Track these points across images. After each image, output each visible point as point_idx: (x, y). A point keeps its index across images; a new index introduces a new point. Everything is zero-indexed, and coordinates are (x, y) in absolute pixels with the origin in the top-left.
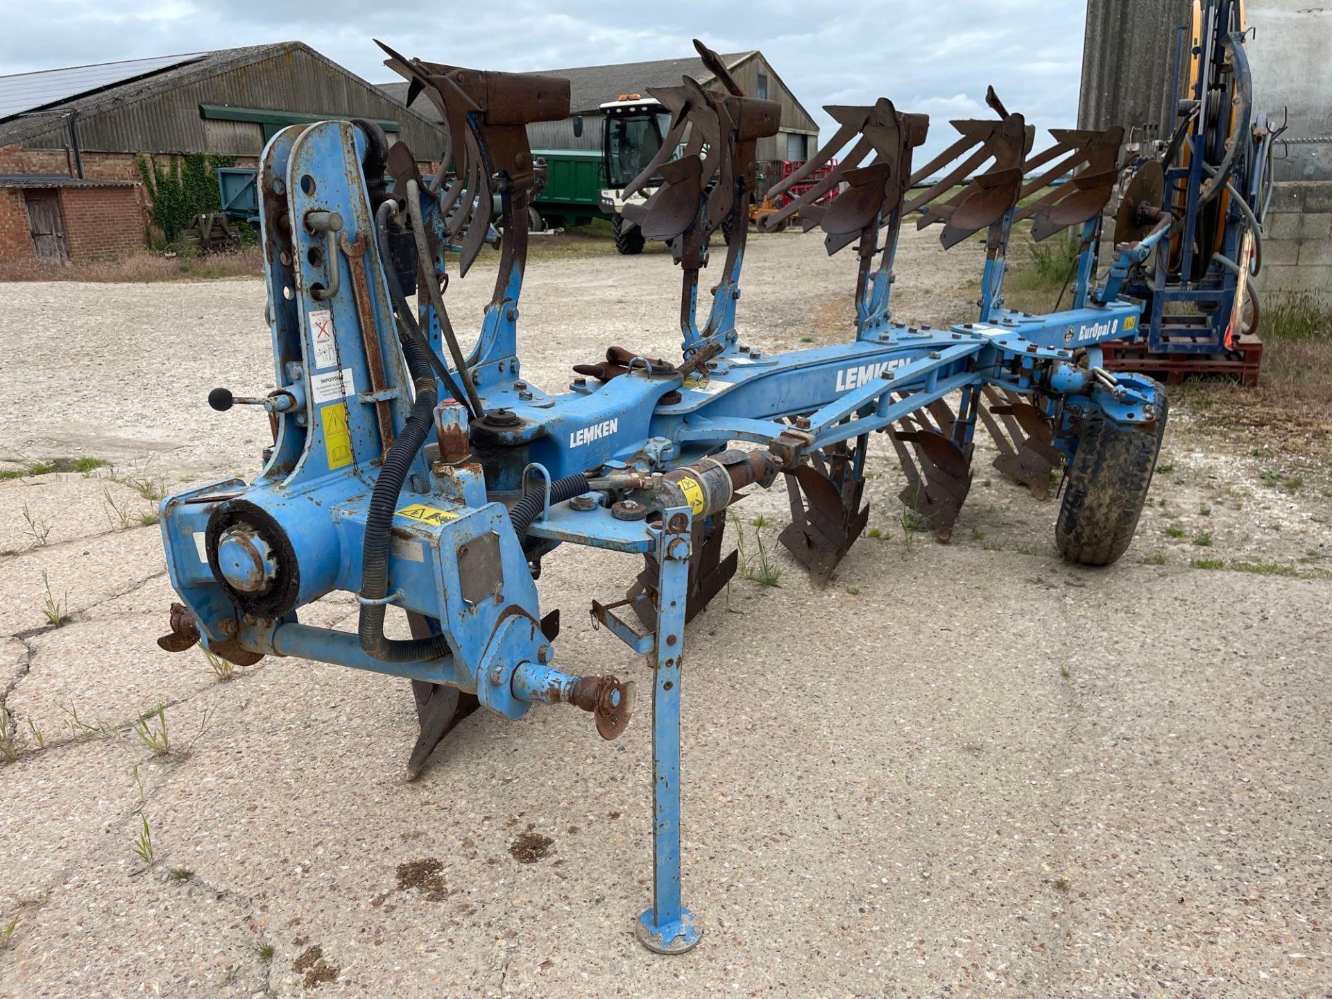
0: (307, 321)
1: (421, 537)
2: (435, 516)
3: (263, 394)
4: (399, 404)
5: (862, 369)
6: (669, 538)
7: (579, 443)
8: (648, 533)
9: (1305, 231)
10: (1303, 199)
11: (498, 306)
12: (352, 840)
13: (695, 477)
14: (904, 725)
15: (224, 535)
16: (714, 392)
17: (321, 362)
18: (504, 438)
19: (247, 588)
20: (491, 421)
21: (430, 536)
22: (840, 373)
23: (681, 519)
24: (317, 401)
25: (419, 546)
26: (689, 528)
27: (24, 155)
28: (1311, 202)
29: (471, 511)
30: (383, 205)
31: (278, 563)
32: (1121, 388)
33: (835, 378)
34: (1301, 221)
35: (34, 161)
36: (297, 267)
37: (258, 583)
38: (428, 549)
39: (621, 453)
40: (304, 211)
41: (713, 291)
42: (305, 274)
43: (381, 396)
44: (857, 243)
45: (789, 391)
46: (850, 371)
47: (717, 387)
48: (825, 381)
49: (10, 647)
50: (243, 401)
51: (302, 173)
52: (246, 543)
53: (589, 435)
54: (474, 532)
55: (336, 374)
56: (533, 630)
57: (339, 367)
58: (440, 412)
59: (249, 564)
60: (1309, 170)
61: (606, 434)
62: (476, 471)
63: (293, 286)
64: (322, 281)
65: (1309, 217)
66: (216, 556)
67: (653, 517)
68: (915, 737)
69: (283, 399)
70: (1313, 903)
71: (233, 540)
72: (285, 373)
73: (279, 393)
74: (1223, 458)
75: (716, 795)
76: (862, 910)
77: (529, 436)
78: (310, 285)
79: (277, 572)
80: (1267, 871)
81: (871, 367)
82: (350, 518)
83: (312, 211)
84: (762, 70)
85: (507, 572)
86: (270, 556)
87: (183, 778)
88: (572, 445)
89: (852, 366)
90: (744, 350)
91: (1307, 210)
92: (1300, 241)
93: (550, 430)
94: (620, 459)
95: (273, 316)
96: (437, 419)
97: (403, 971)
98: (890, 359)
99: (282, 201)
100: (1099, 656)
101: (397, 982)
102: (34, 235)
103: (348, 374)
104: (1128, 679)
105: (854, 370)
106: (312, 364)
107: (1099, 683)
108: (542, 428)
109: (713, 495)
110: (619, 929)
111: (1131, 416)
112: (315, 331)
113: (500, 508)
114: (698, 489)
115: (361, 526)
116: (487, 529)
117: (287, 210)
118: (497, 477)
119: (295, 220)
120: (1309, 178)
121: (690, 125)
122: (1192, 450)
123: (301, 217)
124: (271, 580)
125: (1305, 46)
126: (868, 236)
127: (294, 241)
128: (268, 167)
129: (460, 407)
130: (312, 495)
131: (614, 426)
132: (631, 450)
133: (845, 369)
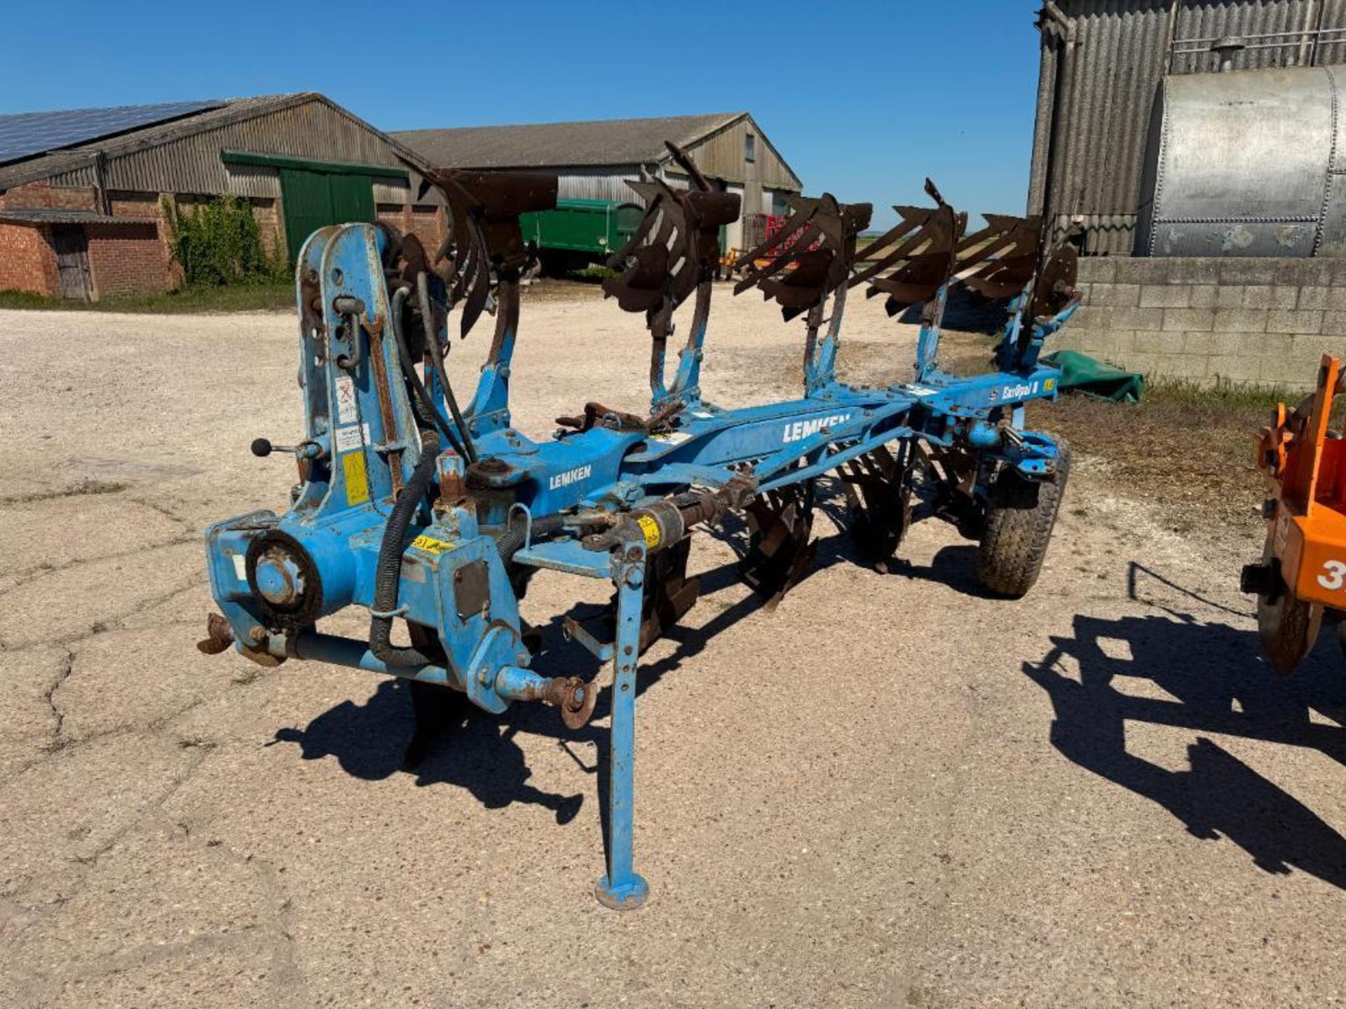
0: (333, 384)
1: (423, 561)
2: (436, 545)
3: (294, 443)
4: (406, 453)
5: (807, 423)
6: (627, 567)
7: (557, 485)
8: (612, 562)
9: (1220, 301)
10: (1218, 273)
11: (492, 366)
12: (357, 817)
13: (652, 516)
14: (831, 728)
15: (262, 558)
16: (675, 443)
17: (343, 419)
18: (495, 482)
19: (278, 600)
20: (483, 467)
21: (431, 562)
22: (787, 427)
23: (637, 551)
24: (340, 450)
25: (421, 570)
26: (644, 558)
27: (52, 193)
28: (1226, 276)
29: (465, 541)
30: (398, 292)
31: (306, 581)
32: (1026, 444)
33: (783, 430)
34: (1217, 293)
35: (61, 196)
36: (326, 342)
37: (289, 597)
38: (429, 572)
39: (593, 494)
40: (333, 297)
41: (680, 354)
42: (333, 347)
43: (393, 446)
44: (805, 314)
45: (742, 442)
46: (796, 425)
47: (678, 438)
48: (774, 433)
49: (53, 651)
50: (279, 449)
51: (333, 266)
52: (280, 566)
53: (566, 479)
54: (466, 559)
55: (356, 428)
56: (514, 641)
57: (360, 422)
58: (441, 461)
59: (281, 581)
60: (1227, 246)
61: (580, 478)
62: (470, 509)
63: (322, 357)
64: (346, 353)
65: (1223, 289)
66: (254, 574)
67: (614, 548)
68: (840, 737)
69: (311, 448)
70: (1147, 873)
71: (270, 562)
72: (313, 425)
73: (309, 443)
74: (1132, 504)
75: (668, 783)
76: (782, 876)
77: (515, 481)
78: (335, 356)
79: (305, 589)
80: (1114, 847)
81: (815, 422)
82: (365, 546)
83: (340, 297)
84: (750, 130)
85: (494, 592)
86: (299, 576)
87: (211, 764)
88: (552, 487)
89: (798, 421)
90: (706, 405)
91: (1222, 283)
92: (1215, 311)
93: (533, 475)
94: (592, 499)
95: (305, 381)
96: (439, 466)
97: (400, 921)
98: (831, 415)
99: (316, 287)
100: (1002, 672)
101: (395, 929)
102: (60, 268)
103: (366, 426)
104: (1023, 693)
105: (800, 424)
106: (336, 421)
107: (999, 695)
108: (526, 474)
109: (668, 530)
110: (582, 890)
111: (1035, 468)
112: (340, 394)
113: (489, 540)
114: (654, 526)
115: (375, 553)
116: (478, 556)
117: (320, 297)
118: (487, 512)
119: (325, 304)
120: (1227, 254)
121: (661, 213)
122: (1106, 496)
123: (331, 302)
124: (299, 595)
125: (1226, 135)
126: (815, 309)
127: (325, 321)
128: (305, 261)
129: (458, 457)
130: (334, 526)
131: (587, 471)
132: (601, 491)
133: (792, 423)
